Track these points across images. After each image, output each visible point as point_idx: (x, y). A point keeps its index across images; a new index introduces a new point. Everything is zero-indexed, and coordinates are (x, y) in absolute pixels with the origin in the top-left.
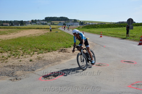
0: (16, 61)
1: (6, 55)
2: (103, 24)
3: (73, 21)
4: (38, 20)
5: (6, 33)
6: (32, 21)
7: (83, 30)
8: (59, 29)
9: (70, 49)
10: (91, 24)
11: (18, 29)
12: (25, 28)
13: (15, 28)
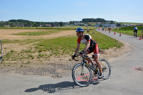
0: (57, 60)
1: (48, 53)
2: (142, 25)
3: (110, 22)
4: (76, 22)
5: (48, 33)
6: (71, 22)
7: (120, 32)
8: (95, 30)
9: (108, 51)
10: (128, 25)
11: (58, 30)
12: (64, 29)
13: (55, 29)
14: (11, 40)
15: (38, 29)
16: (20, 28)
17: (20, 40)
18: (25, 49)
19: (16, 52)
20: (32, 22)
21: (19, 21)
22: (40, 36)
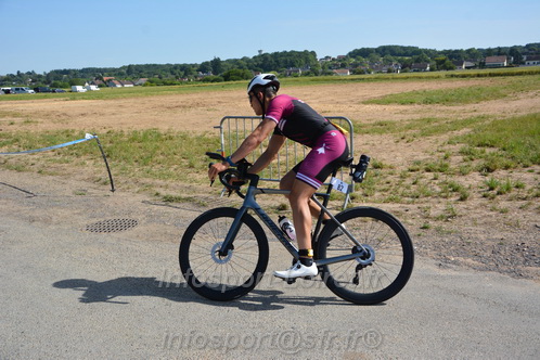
5: (502, 92)
14: (364, 122)
15: (457, 76)
16: (388, 79)
17: (394, 124)
18: (421, 157)
19: (391, 168)
20: (431, 54)
21: (383, 51)
22: (469, 107)
